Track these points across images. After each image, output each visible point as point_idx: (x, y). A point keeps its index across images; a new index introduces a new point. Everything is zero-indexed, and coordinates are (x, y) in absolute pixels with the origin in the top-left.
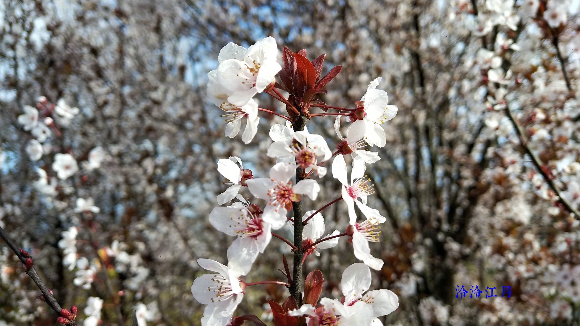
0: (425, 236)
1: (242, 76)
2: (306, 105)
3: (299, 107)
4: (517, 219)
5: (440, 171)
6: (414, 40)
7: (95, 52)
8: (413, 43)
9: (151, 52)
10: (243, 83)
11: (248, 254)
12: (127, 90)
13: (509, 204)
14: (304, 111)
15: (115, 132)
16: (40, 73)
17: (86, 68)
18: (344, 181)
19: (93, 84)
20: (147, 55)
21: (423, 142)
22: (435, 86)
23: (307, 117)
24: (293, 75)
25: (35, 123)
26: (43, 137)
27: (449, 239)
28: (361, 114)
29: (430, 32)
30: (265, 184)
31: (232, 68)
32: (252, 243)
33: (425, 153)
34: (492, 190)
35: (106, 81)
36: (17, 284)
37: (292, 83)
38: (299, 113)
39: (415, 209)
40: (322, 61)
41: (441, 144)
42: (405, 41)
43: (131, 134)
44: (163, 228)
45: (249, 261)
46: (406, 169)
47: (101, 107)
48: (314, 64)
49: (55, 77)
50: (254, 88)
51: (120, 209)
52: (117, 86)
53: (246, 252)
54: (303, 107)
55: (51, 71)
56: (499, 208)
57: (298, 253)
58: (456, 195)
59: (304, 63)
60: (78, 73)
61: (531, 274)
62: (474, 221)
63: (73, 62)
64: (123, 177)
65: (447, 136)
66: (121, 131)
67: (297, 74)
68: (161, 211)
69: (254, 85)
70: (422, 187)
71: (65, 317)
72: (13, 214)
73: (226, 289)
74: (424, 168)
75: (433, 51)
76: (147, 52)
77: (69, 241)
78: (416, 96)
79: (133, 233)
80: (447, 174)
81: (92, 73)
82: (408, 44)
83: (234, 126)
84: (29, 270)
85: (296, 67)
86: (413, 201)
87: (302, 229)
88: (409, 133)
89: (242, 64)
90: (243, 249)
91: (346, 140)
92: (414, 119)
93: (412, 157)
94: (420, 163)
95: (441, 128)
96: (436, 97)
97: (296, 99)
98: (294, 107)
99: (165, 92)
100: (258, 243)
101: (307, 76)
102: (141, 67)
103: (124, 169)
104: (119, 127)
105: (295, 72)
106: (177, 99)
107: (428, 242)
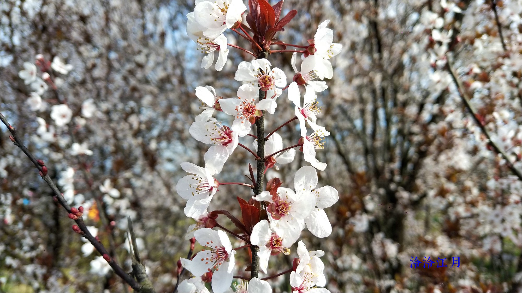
0: (379, 186)
1: (215, 16)
2: (268, 42)
3: (262, 45)
4: (457, 167)
5: (394, 130)
6: (373, 9)
7: (83, 19)
8: (371, 12)
9: (134, 21)
10: (216, 20)
11: (221, 157)
12: (113, 55)
13: (450, 153)
14: (266, 47)
15: (103, 92)
16: (33, 39)
17: (75, 35)
18: (297, 103)
19: (82, 49)
20: (130, 24)
21: (380, 103)
22: (391, 52)
23: (268, 52)
24: (257, 19)
25: (34, 78)
26: (41, 91)
27: (400, 188)
28: (313, 49)
29: (387, 3)
30: (234, 103)
31: (206, 9)
32: (224, 150)
33: (381, 113)
34: (436, 142)
35: (95, 47)
36: (20, 225)
37: (256, 25)
38: (262, 49)
39: (371, 163)
40: (281, 6)
41: (395, 105)
42: (364, 11)
43: (117, 95)
44: (148, 177)
45: (221, 162)
46: (364, 128)
47: (89, 70)
48: (274, 8)
49: (48, 42)
50: (224, 25)
51: (109, 164)
52: (103, 50)
53: (219, 156)
54: (265, 44)
55: (44, 37)
56: (443, 157)
57: (261, 161)
58: (408, 150)
59: (266, 7)
60: (68, 39)
61: (468, 214)
62: (421, 172)
63: (64, 29)
64: (111, 131)
65: (401, 97)
66: (108, 92)
67: (260, 17)
68: (146, 162)
69: (225, 23)
70: (378, 144)
71: (75, 214)
72: (14, 165)
73: (203, 185)
74: (380, 128)
75: (389, 20)
76: (130, 22)
77: (67, 180)
78: (373, 61)
79: (121, 181)
80: (400, 132)
81: (81, 39)
82: (367, 13)
83: (208, 60)
84: (45, 175)
85: (259, 12)
86: (370, 158)
87: (264, 143)
88: (366, 95)
89: (214, 6)
90: (217, 153)
91: (301, 73)
92: (371, 81)
93: (369, 117)
94: (377, 123)
95: (396, 91)
96: (391, 63)
97: (259, 37)
98: (257, 44)
99: (147, 56)
100: (228, 148)
101: (268, 18)
102: (125, 35)
103: (112, 125)
104: (107, 88)
105: (258, 16)
106: (158, 64)
107: (382, 191)
